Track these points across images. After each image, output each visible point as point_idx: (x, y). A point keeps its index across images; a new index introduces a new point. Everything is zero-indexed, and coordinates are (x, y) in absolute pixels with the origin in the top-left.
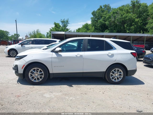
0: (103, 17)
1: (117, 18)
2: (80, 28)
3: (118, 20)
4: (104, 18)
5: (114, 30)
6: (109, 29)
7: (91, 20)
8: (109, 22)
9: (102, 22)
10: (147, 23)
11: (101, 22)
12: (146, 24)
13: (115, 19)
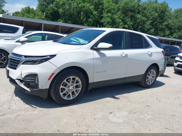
0: (55, 2)
1: (72, 7)
2: (19, 12)
3: (73, 9)
4: (56, 4)
5: (69, 20)
6: (62, 19)
7: (38, 3)
8: (64, 9)
9: (54, 8)
10: (103, 17)
11: (52, 8)
12: (101, 18)
13: (70, 6)
